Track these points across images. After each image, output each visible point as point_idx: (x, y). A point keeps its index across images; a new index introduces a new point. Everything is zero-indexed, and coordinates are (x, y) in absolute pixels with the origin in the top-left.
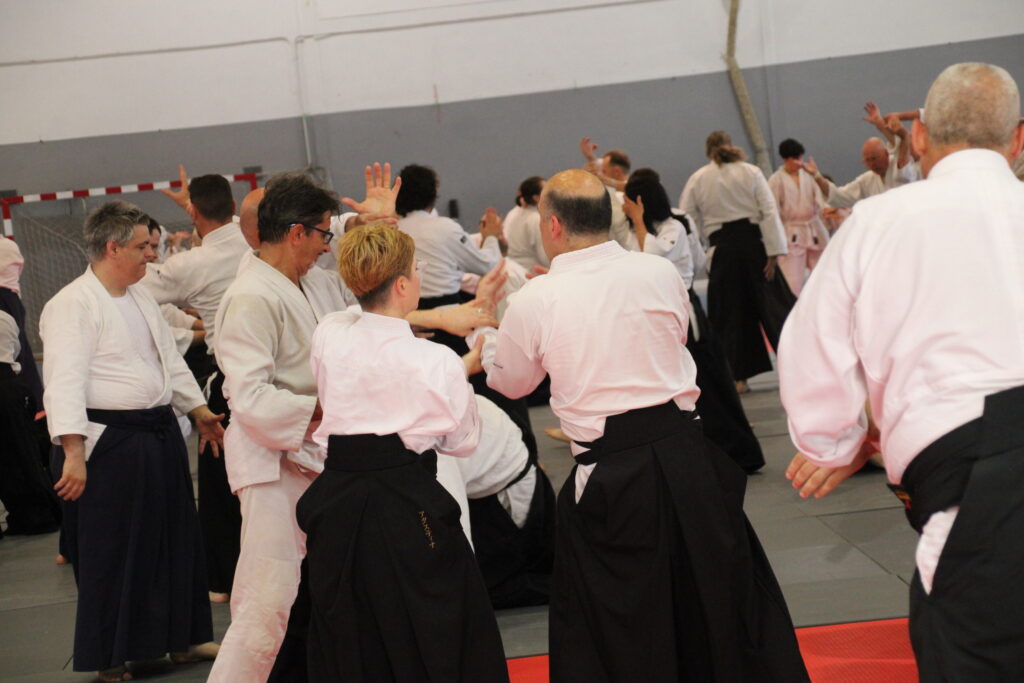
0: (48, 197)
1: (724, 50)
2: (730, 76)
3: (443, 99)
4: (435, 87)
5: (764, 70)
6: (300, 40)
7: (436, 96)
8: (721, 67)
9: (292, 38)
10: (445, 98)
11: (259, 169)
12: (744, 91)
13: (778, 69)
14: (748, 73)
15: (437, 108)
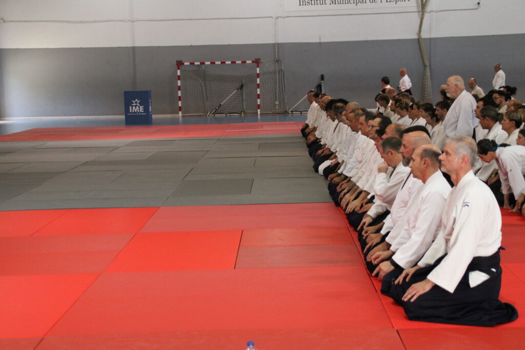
0: (192, 64)
1: (417, 31)
2: (419, 40)
3: (323, 41)
4: (320, 37)
5: (430, 39)
6: (277, 18)
7: (320, 40)
8: (416, 37)
9: (274, 17)
10: (323, 40)
11: (260, 59)
12: (423, 46)
13: (435, 39)
14: (424, 39)
15: (320, 43)
